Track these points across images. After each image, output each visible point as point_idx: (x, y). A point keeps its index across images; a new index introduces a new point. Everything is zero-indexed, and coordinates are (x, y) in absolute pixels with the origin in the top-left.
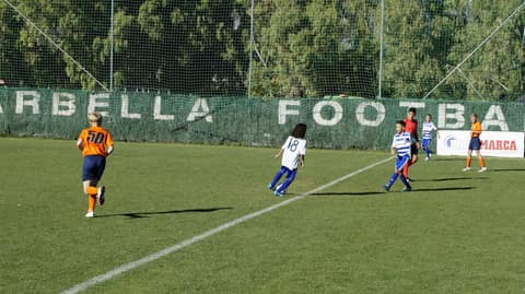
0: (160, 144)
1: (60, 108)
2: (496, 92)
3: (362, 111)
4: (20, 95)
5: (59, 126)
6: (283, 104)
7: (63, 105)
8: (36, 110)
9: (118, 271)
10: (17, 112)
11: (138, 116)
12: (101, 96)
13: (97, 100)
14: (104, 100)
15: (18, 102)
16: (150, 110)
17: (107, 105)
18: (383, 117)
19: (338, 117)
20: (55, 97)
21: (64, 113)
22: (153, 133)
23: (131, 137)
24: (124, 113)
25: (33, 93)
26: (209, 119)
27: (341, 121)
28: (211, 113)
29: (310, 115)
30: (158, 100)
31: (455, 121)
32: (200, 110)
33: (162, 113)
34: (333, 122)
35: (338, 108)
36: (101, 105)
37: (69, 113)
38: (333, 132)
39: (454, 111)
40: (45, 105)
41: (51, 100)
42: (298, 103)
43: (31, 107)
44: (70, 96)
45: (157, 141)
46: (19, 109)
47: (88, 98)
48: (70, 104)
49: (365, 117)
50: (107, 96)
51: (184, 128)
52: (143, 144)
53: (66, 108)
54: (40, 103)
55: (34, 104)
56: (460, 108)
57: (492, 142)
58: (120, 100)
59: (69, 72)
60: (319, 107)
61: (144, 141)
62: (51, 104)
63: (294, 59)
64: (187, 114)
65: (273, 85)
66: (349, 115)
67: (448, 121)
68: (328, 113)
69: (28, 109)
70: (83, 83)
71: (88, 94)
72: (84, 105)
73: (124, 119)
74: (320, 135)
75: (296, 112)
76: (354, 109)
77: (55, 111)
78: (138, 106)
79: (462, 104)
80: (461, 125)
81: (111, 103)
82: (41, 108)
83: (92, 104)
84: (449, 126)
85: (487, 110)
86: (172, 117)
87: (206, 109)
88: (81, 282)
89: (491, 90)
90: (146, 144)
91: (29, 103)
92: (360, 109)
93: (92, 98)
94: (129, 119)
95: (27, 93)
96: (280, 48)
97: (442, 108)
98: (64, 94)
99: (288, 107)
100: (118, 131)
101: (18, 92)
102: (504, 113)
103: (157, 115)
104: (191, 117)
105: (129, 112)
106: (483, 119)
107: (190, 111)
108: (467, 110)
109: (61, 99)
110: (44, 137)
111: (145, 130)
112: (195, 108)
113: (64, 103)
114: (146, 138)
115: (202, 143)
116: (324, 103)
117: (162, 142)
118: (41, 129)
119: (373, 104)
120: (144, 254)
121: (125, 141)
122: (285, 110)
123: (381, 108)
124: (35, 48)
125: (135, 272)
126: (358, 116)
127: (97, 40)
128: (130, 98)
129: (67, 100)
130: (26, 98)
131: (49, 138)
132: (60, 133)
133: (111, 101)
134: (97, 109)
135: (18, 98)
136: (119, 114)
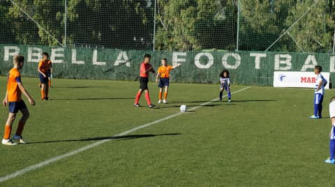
0: (97, 81)
1: (33, 57)
2: (314, 47)
3: (226, 59)
4: (7, 49)
5: (32, 69)
6: (175, 54)
9: (47, 162)
10: (5, 60)
11: (82, 62)
12: (59, 49)
13: (56, 52)
14: (61, 52)
15: (5, 53)
16: (91, 59)
17: (62, 55)
18: (239, 63)
19: (211, 63)
20: (30, 51)
21: (35, 60)
22: (92, 73)
23: (78, 76)
24: (74, 61)
25: (16, 48)
26: (128, 64)
27: (213, 65)
28: (130, 60)
29: (193, 62)
30: (95, 52)
31: (285, 65)
32: (122, 59)
33: (98, 61)
34: (208, 66)
35: (211, 57)
36: (59, 55)
37: (38, 61)
38: (207, 73)
39: (285, 59)
41: (27, 52)
42: (185, 54)
44: (39, 50)
45: (95, 79)
46: (6, 58)
47: (51, 51)
48: (39, 55)
49: (228, 63)
50: (63, 50)
51: (111, 70)
52: (86, 81)
53: (37, 58)
56: (289, 57)
57: (309, 78)
58: (71, 53)
59: (41, 34)
60: (198, 57)
61: (87, 78)
62: (27, 54)
63: (185, 26)
64: (114, 62)
65: (171, 43)
66: (218, 62)
67: (281, 65)
68: (204, 60)
70: (50, 42)
71: (51, 48)
73: (74, 64)
74: (199, 75)
75: (184, 60)
76: (221, 58)
77: (30, 60)
78: (83, 56)
79: (290, 54)
80: (289, 68)
81: (66, 55)
83: (53, 55)
84: (282, 68)
85: (305, 58)
86: (104, 63)
87: (126, 58)
88: (21, 169)
89: (311, 46)
90: (88, 80)
92: (225, 58)
93: (53, 51)
94: (77, 65)
95: (12, 48)
96: (176, 19)
97: (277, 57)
98: (35, 49)
99: (179, 57)
100: (70, 72)
101: (6, 47)
102: (317, 60)
103: (95, 62)
104: (117, 63)
105: (77, 60)
106: (303, 64)
107: (116, 59)
108: (293, 58)
109: (33, 52)
111: (88, 71)
112: (119, 58)
113: (35, 55)
114: (88, 76)
115: (124, 80)
116: (202, 54)
117: (99, 79)
119: (233, 55)
120: (67, 151)
121: (75, 78)
122: (177, 59)
123: (238, 57)
124: (19, 19)
125: (59, 163)
126: (223, 62)
127: (58, 14)
128: (77, 51)
129: (37, 52)
130: (11, 51)
131: (26, 76)
132: (32, 73)
133: (65, 53)
134: (56, 58)
135: (6, 51)
136: (71, 61)
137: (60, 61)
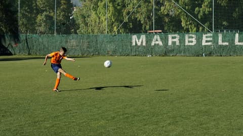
1: (189, 42)
4: (170, 36)
5: (189, 50)
7: (191, 40)
8: (178, 43)
10: (169, 44)
11: (227, 44)
12: (209, 35)
13: (207, 37)
14: (210, 37)
15: (169, 40)
16: (233, 40)
17: (211, 39)
20: (187, 36)
21: (191, 44)
22: (234, 52)
23: (224, 54)
24: (220, 43)
25: (176, 35)
30: (237, 35)
33: (239, 42)
36: (209, 39)
37: (193, 44)
40: (182, 41)
41: (185, 38)
43: (175, 42)
44: (194, 36)
45: (237, 55)
46: (170, 43)
47: (202, 36)
48: (194, 40)
50: (212, 35)
53: (192, 42)
54: (179, 40)
55: (177, 40)
58: (218, 37)
62: (185, 40)
69: (174, 43)
71: (202, 34)
72: (200, 40)
73: (220, 45)
77: (187, 43)
78: (227, 39)
81: (214, 38)
82: (180, 42)
83: (204, 39)
90: (232, 57)
91: (174, 40)
93: (204, 36)
94: (222, 45)
95: (173, 35)
98: (191, 35)
100: (217, 51)
101: (169, 35)
103: (237, 43)
105: (222, 42)
109: (189, 37)
110: (182, 56)
111: (231, 50)
113: (190, 39)
114: (231, 54)
118: (180, 52)
121: (221, 56)
127: (197, 9)
128: (223, 35)
129: (192, 37)
130: (173, 38)
131: (184, 56)
132: (189, 53)
133: (213, 37)
134: (207, 41)
135: (169, 38)
136: (218, 43)
137: (209, 44)
